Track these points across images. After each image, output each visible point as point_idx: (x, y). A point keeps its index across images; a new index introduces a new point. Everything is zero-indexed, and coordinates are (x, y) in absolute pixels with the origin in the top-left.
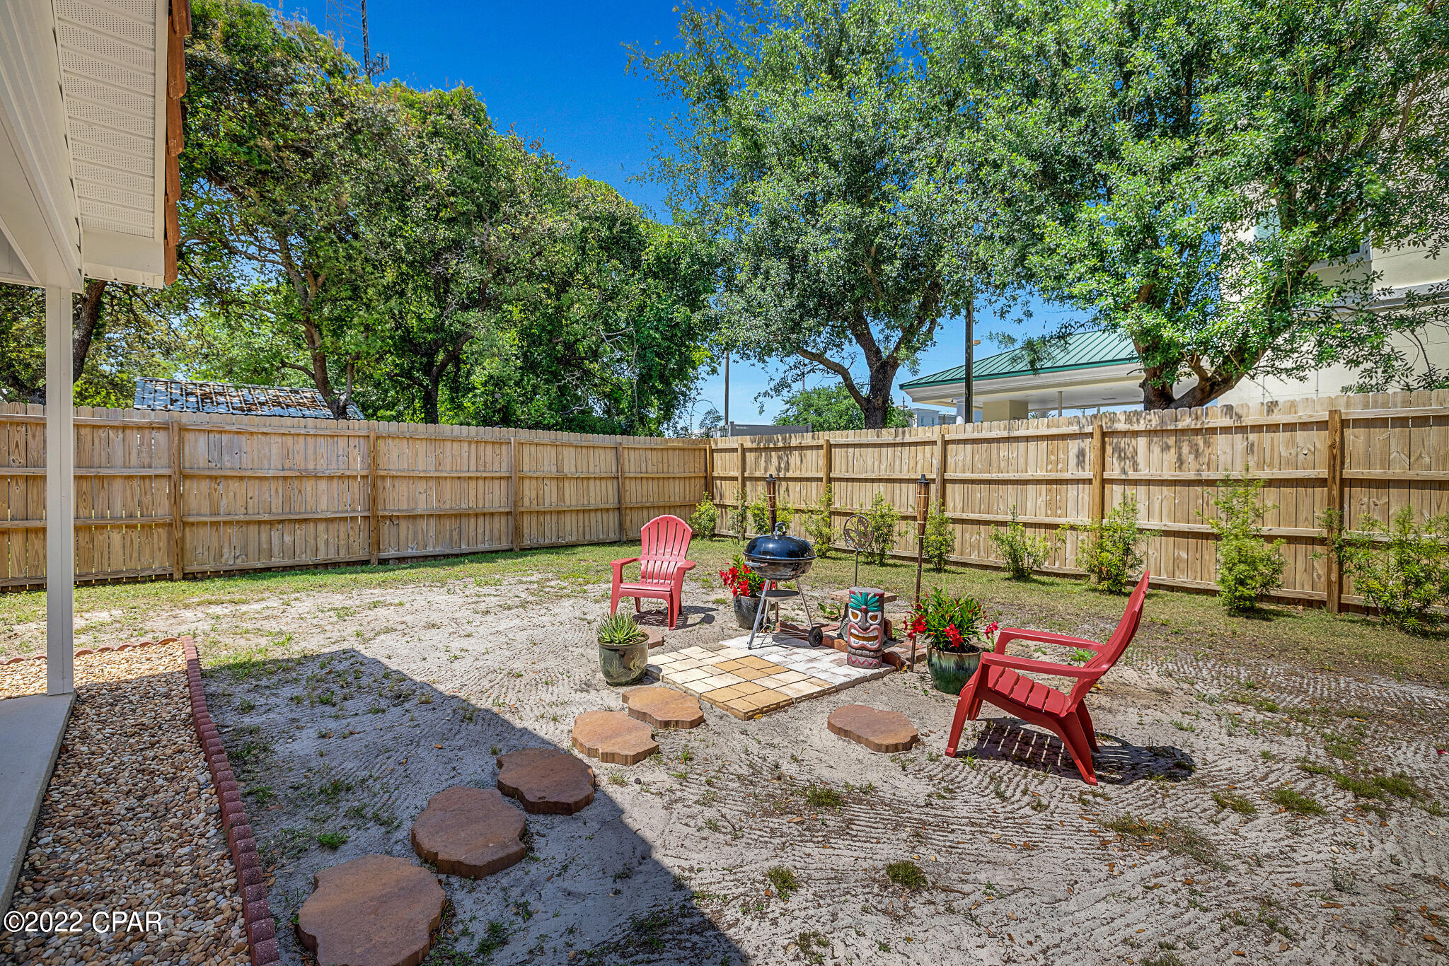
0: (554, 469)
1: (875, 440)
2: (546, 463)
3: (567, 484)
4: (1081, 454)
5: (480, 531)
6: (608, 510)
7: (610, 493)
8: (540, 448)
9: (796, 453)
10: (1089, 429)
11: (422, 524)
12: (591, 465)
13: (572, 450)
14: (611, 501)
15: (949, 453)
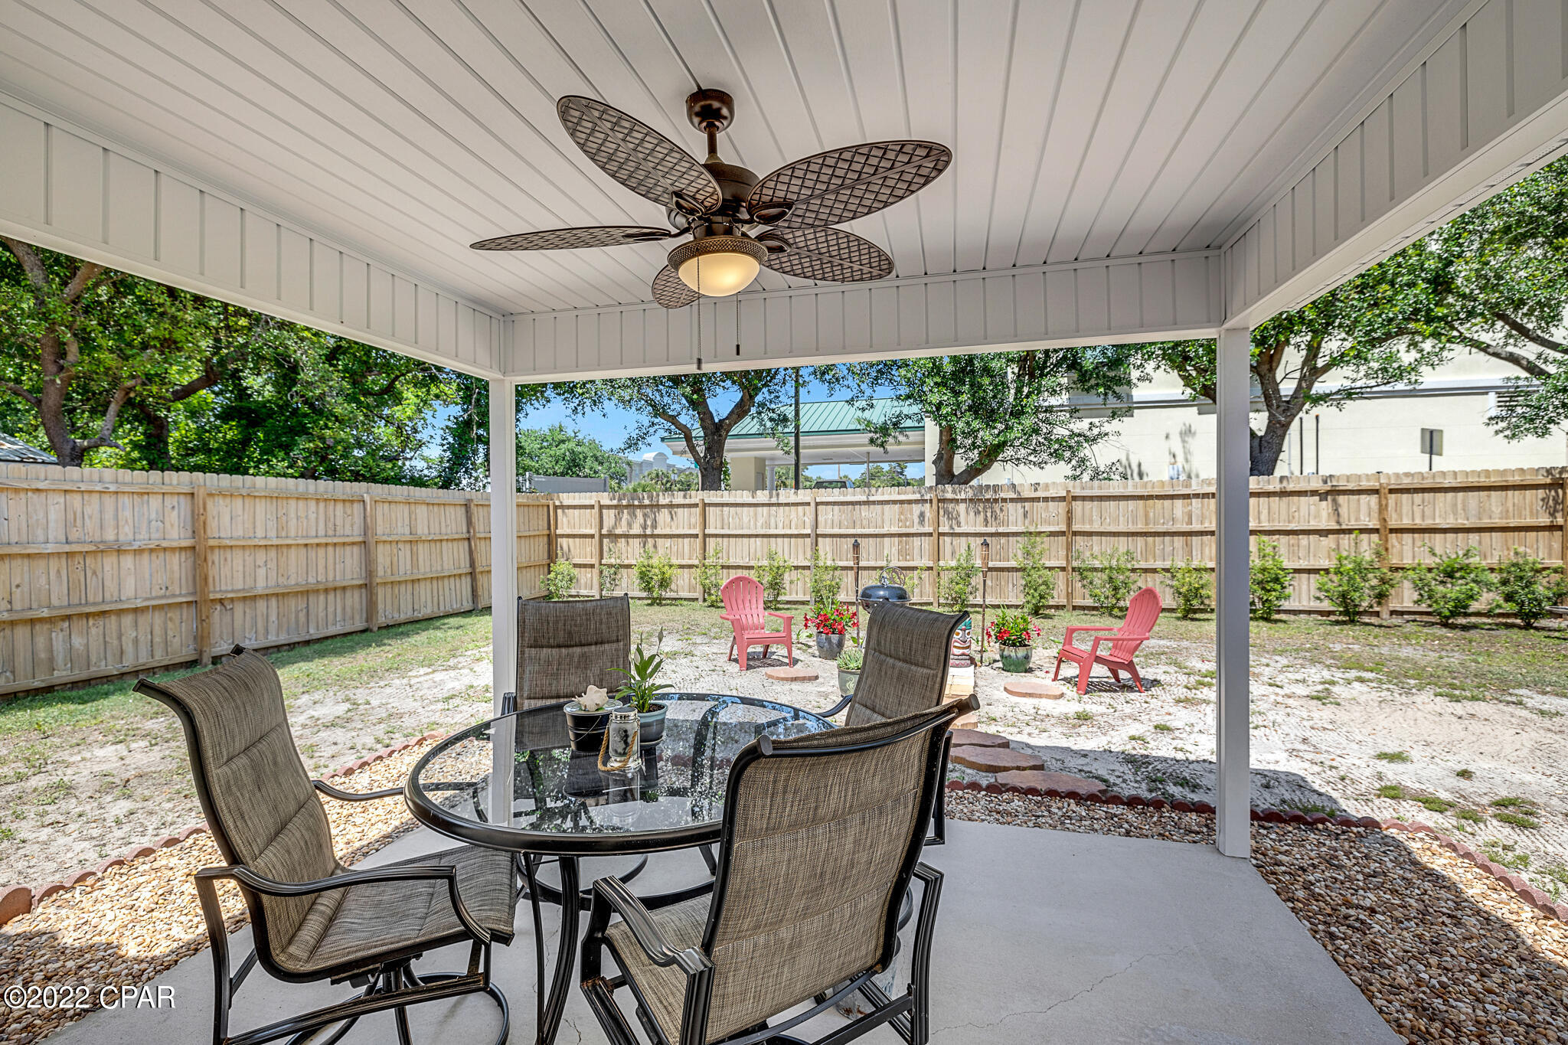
0: (407, 531)
1: (750, 500)
2: (399, 524)
3: (420, 546)
4: (922, 515)
5: (331, 609)
6: (460, 575)
7: (462, 556)
8: (393, 506)
9: (665, 511)
10: (927, 497)
11: (261, 605)
12: (443, 524)
13: (424, 507)
14: (463, 565)
15: (819, 512)
